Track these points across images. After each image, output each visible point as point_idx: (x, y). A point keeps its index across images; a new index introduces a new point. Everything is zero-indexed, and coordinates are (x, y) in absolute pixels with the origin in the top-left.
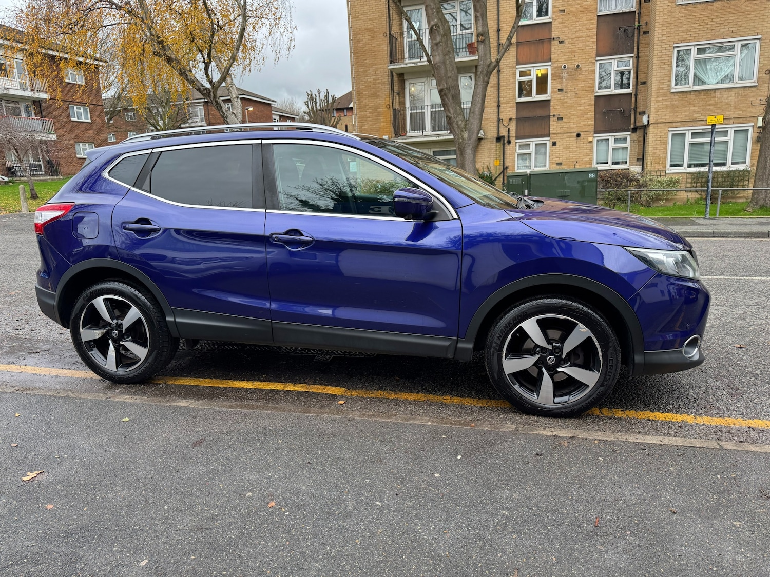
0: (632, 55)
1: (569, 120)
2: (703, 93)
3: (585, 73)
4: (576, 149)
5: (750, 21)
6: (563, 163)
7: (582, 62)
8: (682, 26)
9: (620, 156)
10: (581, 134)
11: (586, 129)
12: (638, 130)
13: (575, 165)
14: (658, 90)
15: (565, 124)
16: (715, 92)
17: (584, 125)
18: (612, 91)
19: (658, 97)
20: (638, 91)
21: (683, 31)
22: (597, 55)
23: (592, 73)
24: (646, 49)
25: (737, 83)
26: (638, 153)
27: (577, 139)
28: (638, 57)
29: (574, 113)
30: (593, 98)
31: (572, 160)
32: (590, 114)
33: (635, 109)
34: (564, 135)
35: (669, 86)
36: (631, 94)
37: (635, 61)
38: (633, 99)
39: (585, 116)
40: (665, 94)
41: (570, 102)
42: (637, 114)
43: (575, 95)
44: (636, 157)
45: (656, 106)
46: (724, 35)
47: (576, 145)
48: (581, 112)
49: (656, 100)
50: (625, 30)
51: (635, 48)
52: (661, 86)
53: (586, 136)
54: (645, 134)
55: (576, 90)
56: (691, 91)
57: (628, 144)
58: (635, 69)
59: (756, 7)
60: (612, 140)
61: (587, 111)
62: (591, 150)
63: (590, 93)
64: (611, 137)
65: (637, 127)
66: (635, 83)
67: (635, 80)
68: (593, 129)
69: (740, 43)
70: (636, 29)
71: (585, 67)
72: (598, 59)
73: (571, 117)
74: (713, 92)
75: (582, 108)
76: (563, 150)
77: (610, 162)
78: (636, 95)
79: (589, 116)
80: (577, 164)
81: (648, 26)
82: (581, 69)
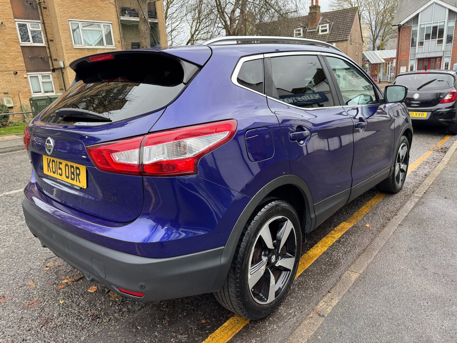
0: (40, 21)
1: (5, 62)
2: (91, 50)
3: (9, 29)
4: (16, 83)
5: (105, 13)
6: (9, 93)
7: (4, 21)
8: (70, 8)
9: (48, 87)
10: (18, 72)
11: (20, 69)
12: (56, 70)
13: (18, 94)
14: (66, 46)
15: (3, 64)
16: (97, 50)
17: (18, 66)
18: (32, 44)
19: (67, 50)
20: (50, 46)
21: (72, 12)
22: (15, 18)
23: (14, 29)
24: (48, 19)
25: (106, 46)
26: (59, 85)
27: (15, 76)
28: (44, 23)
29: (7, 57)
30: (20, 47)
31: (16, 90)
32: (20, 58)
33: (51, 57)
34: (4, 72)
35: (72, 44)
36: (45, 47)
37: (43, 26)
38: (48, 51)
39: (17, 60)
40: (70, 49)
41: (3, 48)
42: (53, 60)
43: (5, 44)
44: (59, 88)
45: (67, 56)
46: (94, 18)
47: (15, 80)
48: (13, 56)
49: (67, 52)
50: (30, 4)
51: (41, 17)
52: (67, 44)
53: (21, 73)
54: (63, 73)
55: (5, 40)
56: (84, 49)
57: (51, 79)
58: (44, 31)
59: (105, 6)
60: (40, 77)
61: (18, 57)
62: (28, 83)
63: (17, 44)
64: (39, 74)
65: (55, 68)
66: (46, 40)
67: (46, 38)
68: (25, 69)
69: (103, 24)
70: (38, 5)
71: (8, 25)
72: (16, 20)
73: (7, 60)
74: (96, 50)
75: (13, 54)
76: (7, 83)
77: (43, 91)
78: (49, 48)
79: (20, 60)
80: (20, 93)
81: (46, 4)
82: (5, 26)
